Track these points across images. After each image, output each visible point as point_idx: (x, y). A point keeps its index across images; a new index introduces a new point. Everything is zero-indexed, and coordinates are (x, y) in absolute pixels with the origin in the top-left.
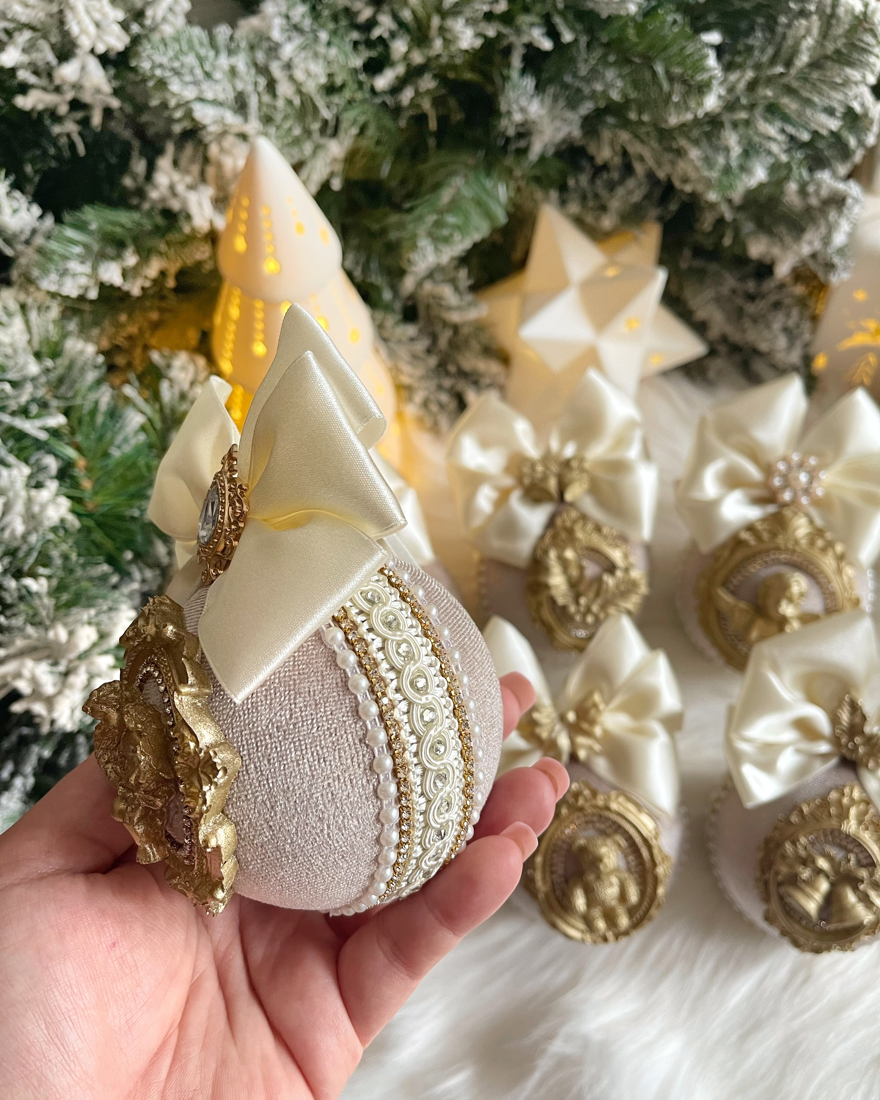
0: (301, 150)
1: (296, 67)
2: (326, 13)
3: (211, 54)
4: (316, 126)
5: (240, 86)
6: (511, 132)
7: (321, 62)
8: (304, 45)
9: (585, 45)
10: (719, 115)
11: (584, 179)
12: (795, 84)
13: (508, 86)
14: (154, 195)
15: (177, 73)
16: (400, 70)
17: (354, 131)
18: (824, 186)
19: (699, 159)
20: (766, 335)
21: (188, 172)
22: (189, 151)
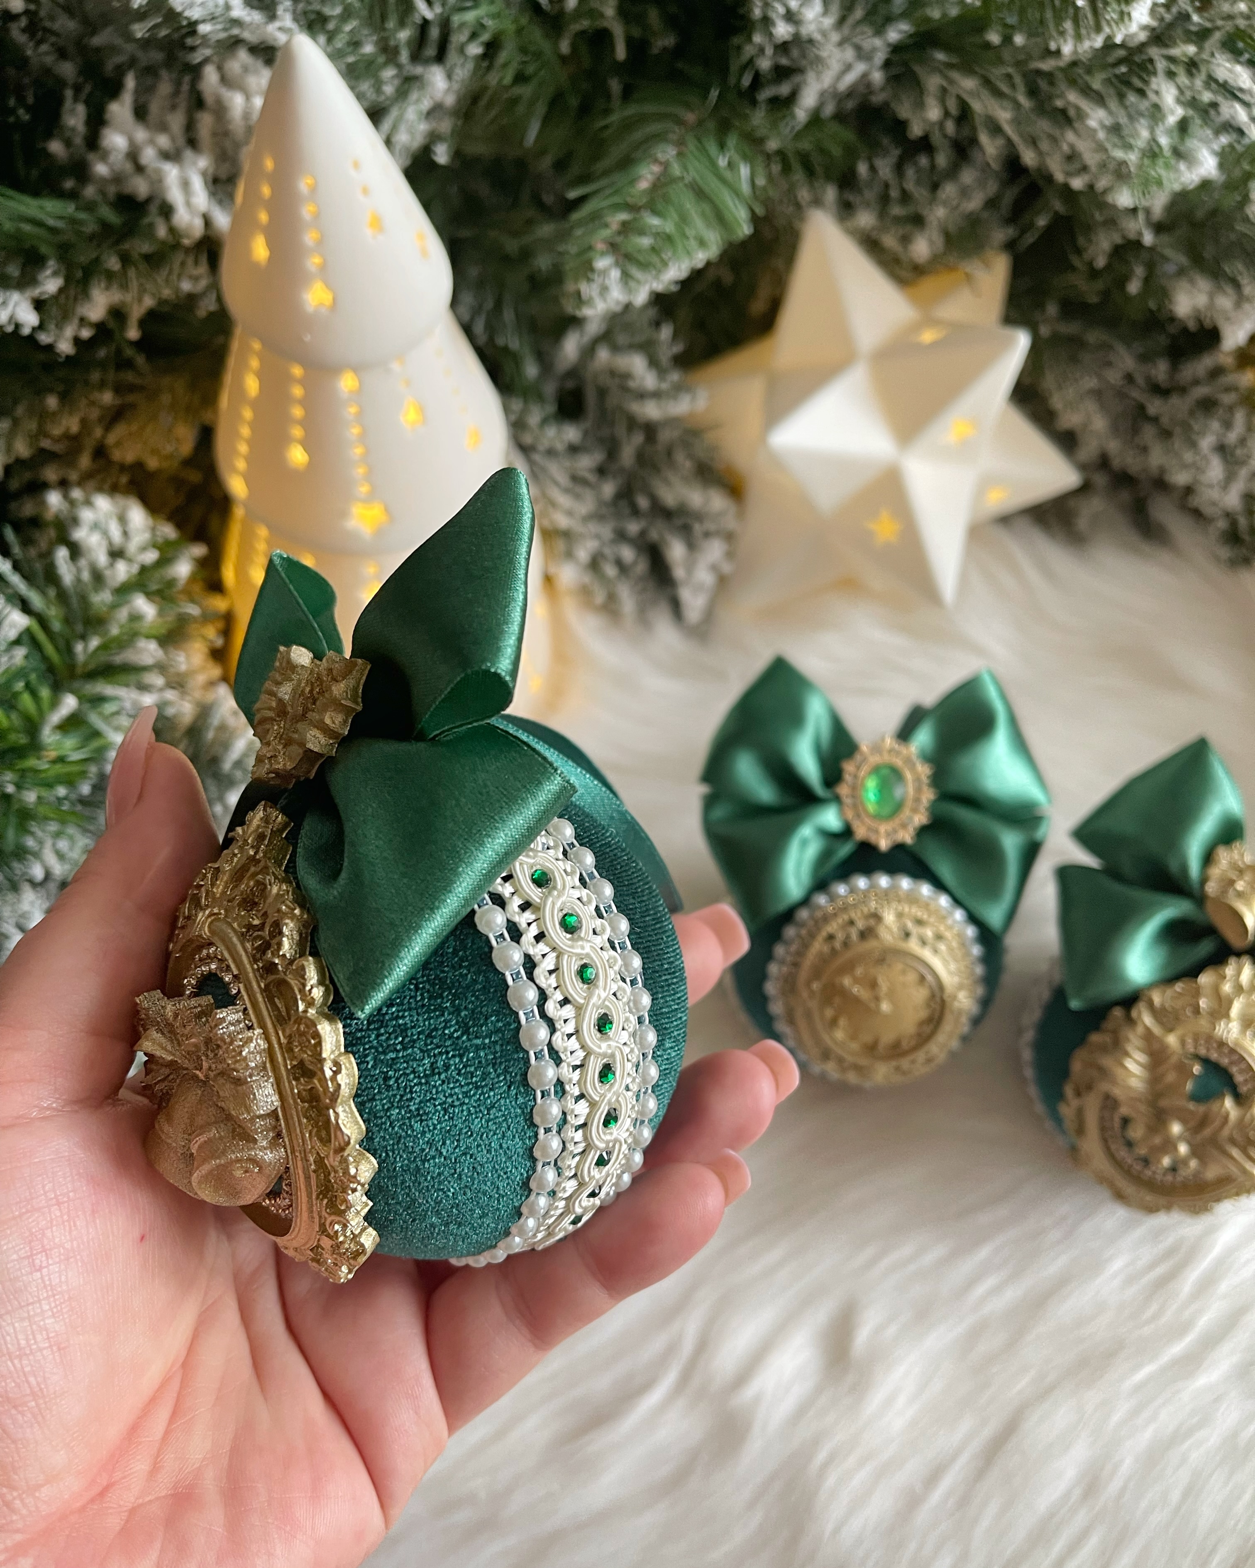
0: (378, 85)
6: (767, 59)
11: (884, 165)
14: (102, 170)
17: (475, 51)
19: (1103, 126)
20: (1188, 456)
21: (163, 127)
22: (165, 88)
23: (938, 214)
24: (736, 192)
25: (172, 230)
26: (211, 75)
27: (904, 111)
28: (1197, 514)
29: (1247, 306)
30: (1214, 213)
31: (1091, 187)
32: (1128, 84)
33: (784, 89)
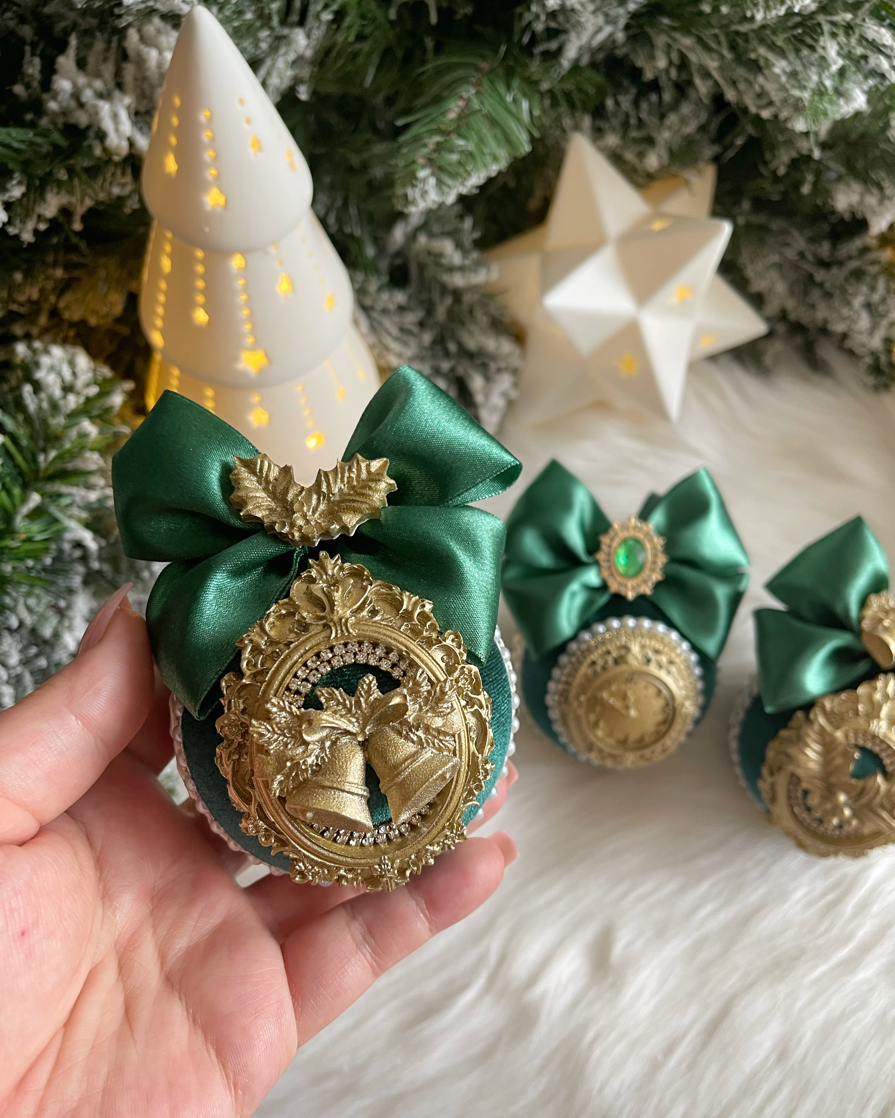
0: (256, 42)
6: (540, 24)
10: (813, 15)
11: (626, 100)
14: (54, 106)
17: (327, 17)
19: (785, 72)
20: (845, 311)
21: (98, 75)
22: (99, 45)
23: (664, 136)
24: (519, 121)
25: (105, 150)
26: (133, 35)
27: (640, 63)
28: (851, 353)
29: (887, 203)
30: (863, 136)
31: (776, 116)
32: (802, 42)
33: (553, 45)
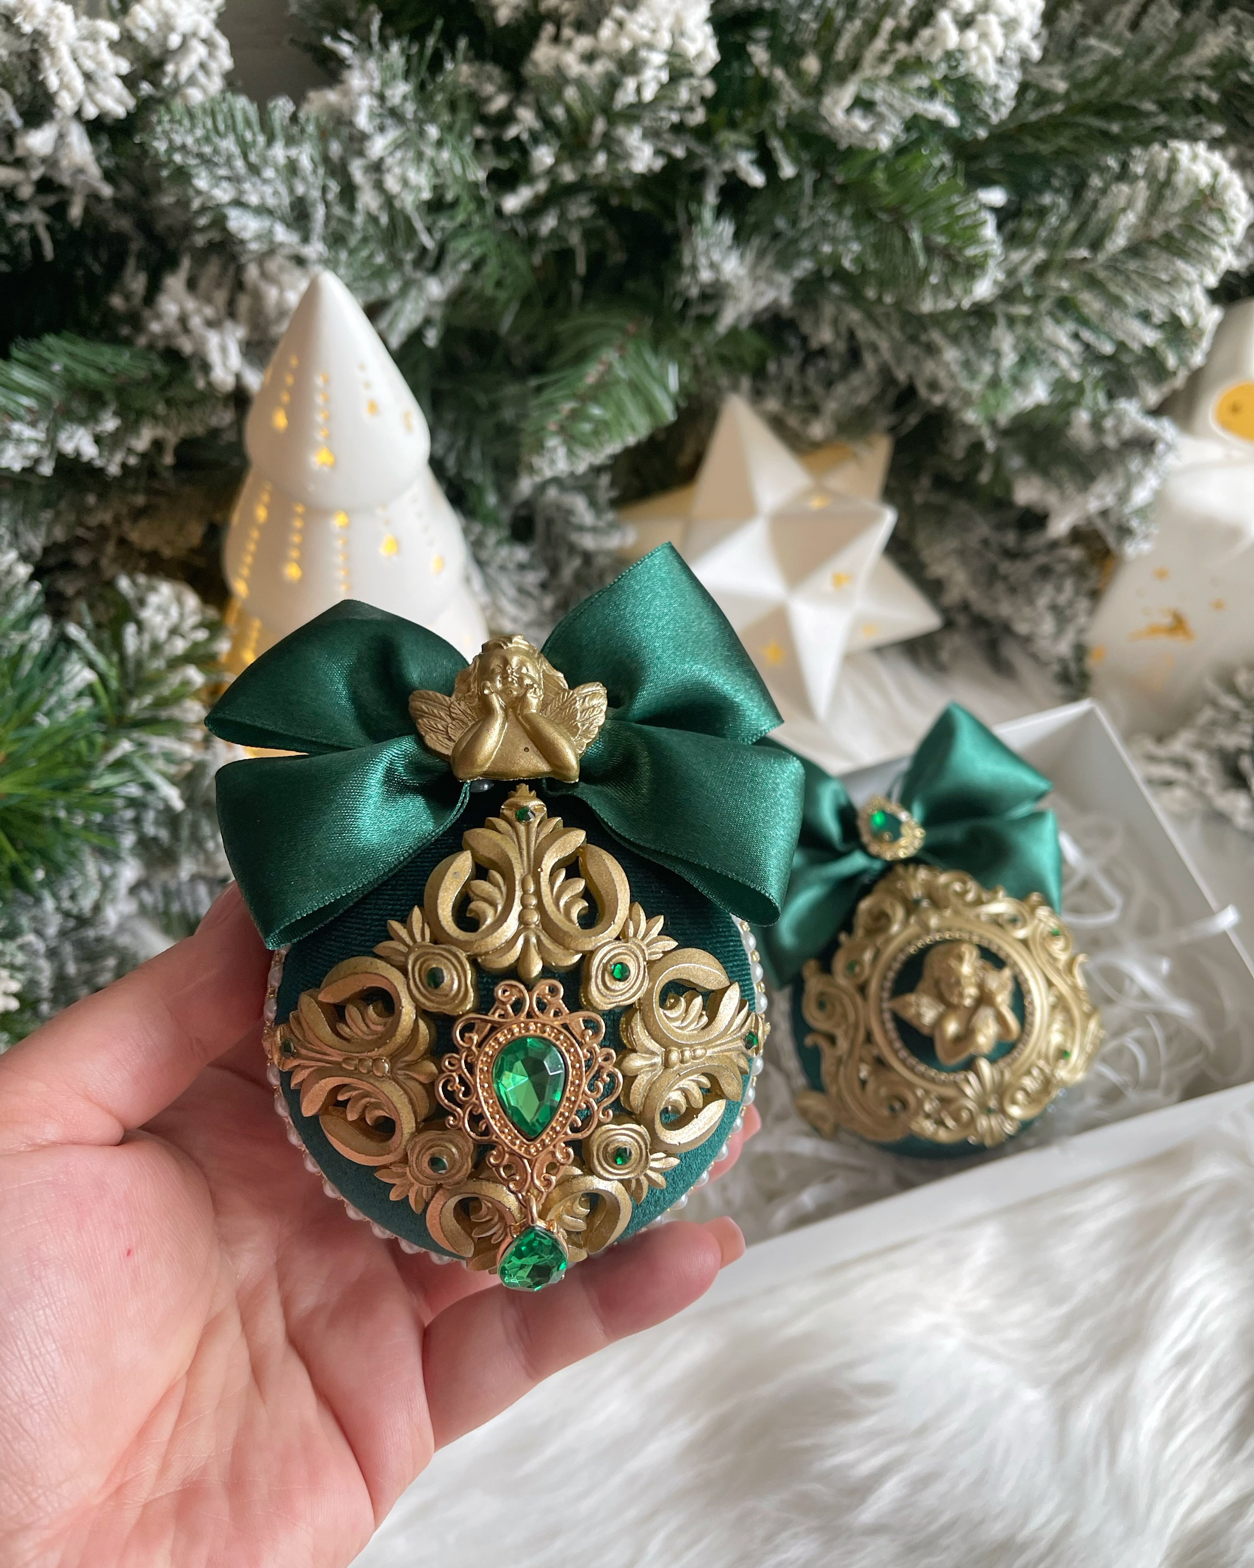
0: (385, 287)
1: (389, 170)
2: (439, 98)
3: (261, 139)
4: (409, 257)
5: (300, 189)
6: (694, 292)
7: (425, 166)
8: (403, 139)
9: (811, 183)
10: (991, 304)
11: (790, 365)
12: (1102, 274)
13: (697, 229)
14: (155, 327)
15: (206, 161)
16: (542, 186)
17: (465, 266)
18: (1127, 420)
19: (957, 362)
20: (1028, 611)
21: (209, 300)
22: (213, 271)
23: (831, 406)
24: (665, 387)
25: (209, 384)
26: (252, 272)
27: (806, 327)
28: (1036, 658)
29: (1067, 502)
30: (1048, 427)
31: (946, 405)
32: (977, 330)
33: (709, 309)
